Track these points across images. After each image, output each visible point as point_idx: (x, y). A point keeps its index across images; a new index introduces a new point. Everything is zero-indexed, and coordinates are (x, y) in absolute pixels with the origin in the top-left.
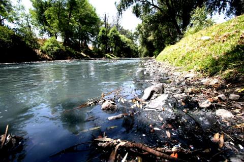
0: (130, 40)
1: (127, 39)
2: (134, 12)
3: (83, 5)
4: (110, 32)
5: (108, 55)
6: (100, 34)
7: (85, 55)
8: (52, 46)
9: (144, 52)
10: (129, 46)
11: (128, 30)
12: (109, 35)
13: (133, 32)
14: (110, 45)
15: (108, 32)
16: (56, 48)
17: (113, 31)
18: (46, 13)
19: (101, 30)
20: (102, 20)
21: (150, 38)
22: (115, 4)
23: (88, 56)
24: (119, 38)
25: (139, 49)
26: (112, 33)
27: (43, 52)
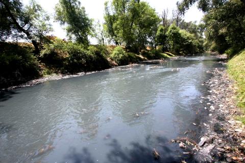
0: (193, 35)
1: (188, 34)
2: (199, 7)
3: (143, 10)
4: (169, 29)
5: (166, 55)
6: (158, 33)
7: (142, 57)
8: (118, 54)
9: (212, 47)
10: (191, 42)
11: (191, 22)
12: (167, 33)
13: (197, 24)
14: (168, 43)
15: (166, 30)
16: (121, 55)
17: (172, 28)
18: (114, 25)
19: (159, 29)
20: (161, 18)
21: (223, 31)
22: (177, 4)
23: (146, 58)
24: (180, 34)
25: (204, 44)
26: (171, 31)
27: (112, 59)
